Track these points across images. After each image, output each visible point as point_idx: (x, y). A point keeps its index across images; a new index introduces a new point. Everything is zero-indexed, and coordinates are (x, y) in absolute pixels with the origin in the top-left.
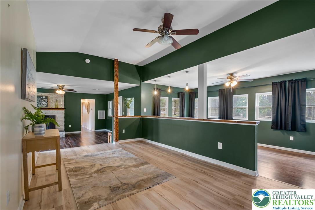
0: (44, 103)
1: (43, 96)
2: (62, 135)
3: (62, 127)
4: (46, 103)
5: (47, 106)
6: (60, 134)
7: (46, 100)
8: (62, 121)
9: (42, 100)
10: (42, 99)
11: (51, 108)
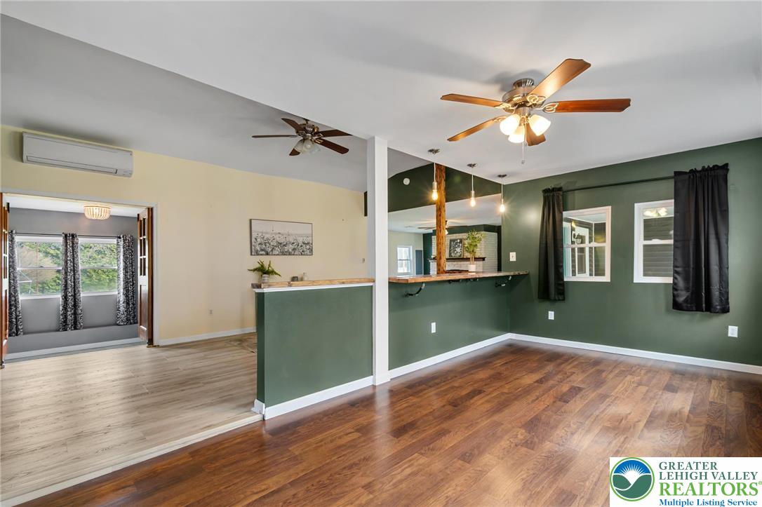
1: (457, 240)
5: (461, 255)
10: (457, 244)
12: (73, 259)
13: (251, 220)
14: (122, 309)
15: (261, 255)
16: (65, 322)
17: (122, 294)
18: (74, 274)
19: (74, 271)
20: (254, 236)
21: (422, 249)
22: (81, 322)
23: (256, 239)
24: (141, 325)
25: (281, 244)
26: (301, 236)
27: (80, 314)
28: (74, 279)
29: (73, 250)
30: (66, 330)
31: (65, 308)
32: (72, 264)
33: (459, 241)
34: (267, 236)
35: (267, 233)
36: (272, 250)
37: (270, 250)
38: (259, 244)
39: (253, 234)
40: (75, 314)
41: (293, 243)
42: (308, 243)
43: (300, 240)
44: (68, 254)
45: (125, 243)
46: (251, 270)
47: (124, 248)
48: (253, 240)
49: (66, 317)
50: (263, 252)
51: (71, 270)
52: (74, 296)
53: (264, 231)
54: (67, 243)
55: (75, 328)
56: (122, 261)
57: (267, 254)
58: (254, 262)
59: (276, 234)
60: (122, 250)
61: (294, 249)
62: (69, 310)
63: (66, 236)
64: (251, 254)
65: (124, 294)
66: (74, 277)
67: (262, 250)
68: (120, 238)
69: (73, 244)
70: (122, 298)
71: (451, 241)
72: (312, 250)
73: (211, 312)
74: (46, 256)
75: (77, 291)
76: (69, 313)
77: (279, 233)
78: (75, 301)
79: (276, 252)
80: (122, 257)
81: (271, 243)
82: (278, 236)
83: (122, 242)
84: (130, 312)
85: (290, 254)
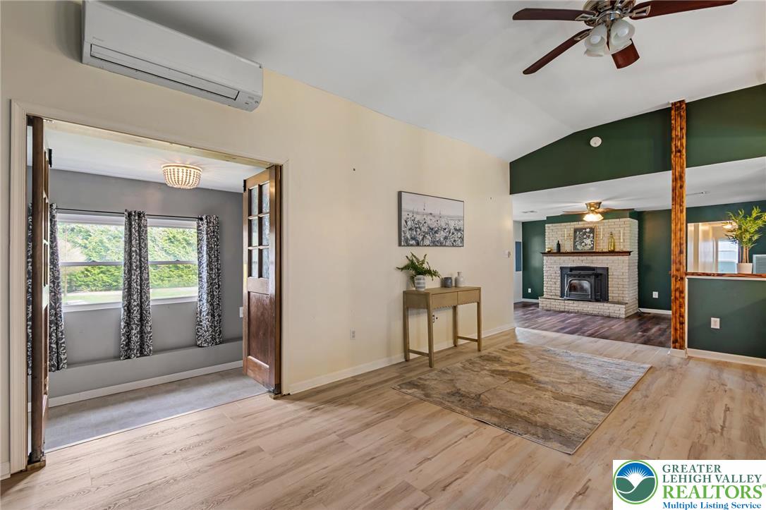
0: (588, 241)
1: (585, 229)
2: (619, 312)
3: (623, 293)
4: (592, 241)
5: (593, 248)
6: (615, 308)
7: (592, 235)
8: (623, 281)
9: (585, 236)
10: (585, 233)
11: (600, 251)
12: (140, 250)
13: (400, 194)
14: (205, 323)
15: (412, 245)
16: (128, 344)
17: (205, 301)
18: (141, 273)
19: (141, 268)
20: (404, 218)
21: (521, 241)
22: (151, 345)
23: (406, 222)
24: (249, 355)
25: (432, 229)
26: (452, 218)
27: (149, 333)
28: (141, 280)
29: (140, 236)
30: (129, 358)
31: (128, 324)
32: (138, 257)
33: (588, 230)
34: (418, 218)
35: (418, 213)
36: (423, 239)
37: (421, 238)
38: (410, 229)
39: (403, 213)
40: (142, 332)
41: (445, 229)
42: (460, 230)
43: (452, 224)
44: (133, 242)
45: (208, 227)
46: (399, 269)
47: (207, 234)
48: (403, 222)
49: (129, 338)
50: (413, 242)
51: (136, 266)
52: (141, 305)
53: (415, 210)
54: (130, 224)
55: (142, 354)
56: (205, 253)
57: (418, 244)
58: (402, 255)
59: (427, 215)
60: (205, 237)
61: (446, 238)
62: (134, 327)
63: (130, 214)
64: (400, 245)
65: (207, 302)
66: (141, 277)
67: (413, 238)
68: (201, 219)
69: (140, 227)
70: (205, 308)
71: (576, 231)
72: (463, 240)
73: (353, 334)
74: (74, 246)
75: (144, 298)
76: (134, 332)
77: (431, 214)
78: (141, 314)
79: (427, 242)
80: (205, 248)
81: (423, 229)
82: (430, 217)
83: (205, 226)
84: (215, 327)
85: (442, 245)
